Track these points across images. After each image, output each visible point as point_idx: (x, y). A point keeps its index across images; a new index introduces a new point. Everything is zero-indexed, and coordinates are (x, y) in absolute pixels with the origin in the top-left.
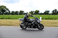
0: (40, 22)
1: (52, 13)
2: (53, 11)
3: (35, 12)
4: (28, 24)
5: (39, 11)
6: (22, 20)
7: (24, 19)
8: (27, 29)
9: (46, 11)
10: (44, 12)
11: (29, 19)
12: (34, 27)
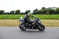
0: (41, 23)
1: (33, 12)
2: (34, 11)
3: (16, 12)
4: (28, 25)
5: (20, 11)
6: (22, 21)
7: (24, 20)
8: (27, 30)
9: (27, 11)
10: (25, 12)
11: (29, 20)
12: (35, 28)
